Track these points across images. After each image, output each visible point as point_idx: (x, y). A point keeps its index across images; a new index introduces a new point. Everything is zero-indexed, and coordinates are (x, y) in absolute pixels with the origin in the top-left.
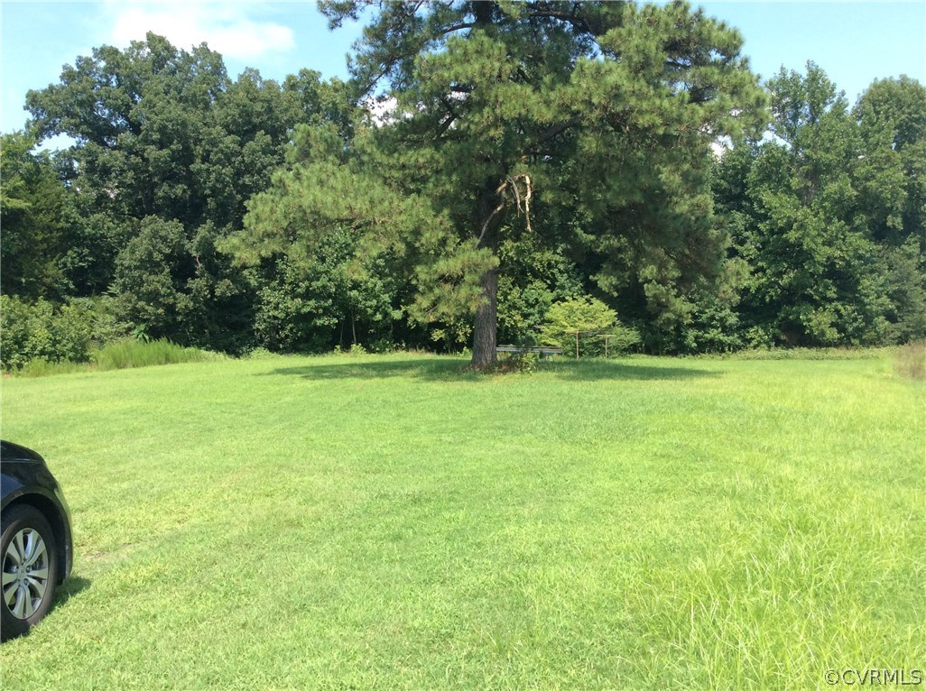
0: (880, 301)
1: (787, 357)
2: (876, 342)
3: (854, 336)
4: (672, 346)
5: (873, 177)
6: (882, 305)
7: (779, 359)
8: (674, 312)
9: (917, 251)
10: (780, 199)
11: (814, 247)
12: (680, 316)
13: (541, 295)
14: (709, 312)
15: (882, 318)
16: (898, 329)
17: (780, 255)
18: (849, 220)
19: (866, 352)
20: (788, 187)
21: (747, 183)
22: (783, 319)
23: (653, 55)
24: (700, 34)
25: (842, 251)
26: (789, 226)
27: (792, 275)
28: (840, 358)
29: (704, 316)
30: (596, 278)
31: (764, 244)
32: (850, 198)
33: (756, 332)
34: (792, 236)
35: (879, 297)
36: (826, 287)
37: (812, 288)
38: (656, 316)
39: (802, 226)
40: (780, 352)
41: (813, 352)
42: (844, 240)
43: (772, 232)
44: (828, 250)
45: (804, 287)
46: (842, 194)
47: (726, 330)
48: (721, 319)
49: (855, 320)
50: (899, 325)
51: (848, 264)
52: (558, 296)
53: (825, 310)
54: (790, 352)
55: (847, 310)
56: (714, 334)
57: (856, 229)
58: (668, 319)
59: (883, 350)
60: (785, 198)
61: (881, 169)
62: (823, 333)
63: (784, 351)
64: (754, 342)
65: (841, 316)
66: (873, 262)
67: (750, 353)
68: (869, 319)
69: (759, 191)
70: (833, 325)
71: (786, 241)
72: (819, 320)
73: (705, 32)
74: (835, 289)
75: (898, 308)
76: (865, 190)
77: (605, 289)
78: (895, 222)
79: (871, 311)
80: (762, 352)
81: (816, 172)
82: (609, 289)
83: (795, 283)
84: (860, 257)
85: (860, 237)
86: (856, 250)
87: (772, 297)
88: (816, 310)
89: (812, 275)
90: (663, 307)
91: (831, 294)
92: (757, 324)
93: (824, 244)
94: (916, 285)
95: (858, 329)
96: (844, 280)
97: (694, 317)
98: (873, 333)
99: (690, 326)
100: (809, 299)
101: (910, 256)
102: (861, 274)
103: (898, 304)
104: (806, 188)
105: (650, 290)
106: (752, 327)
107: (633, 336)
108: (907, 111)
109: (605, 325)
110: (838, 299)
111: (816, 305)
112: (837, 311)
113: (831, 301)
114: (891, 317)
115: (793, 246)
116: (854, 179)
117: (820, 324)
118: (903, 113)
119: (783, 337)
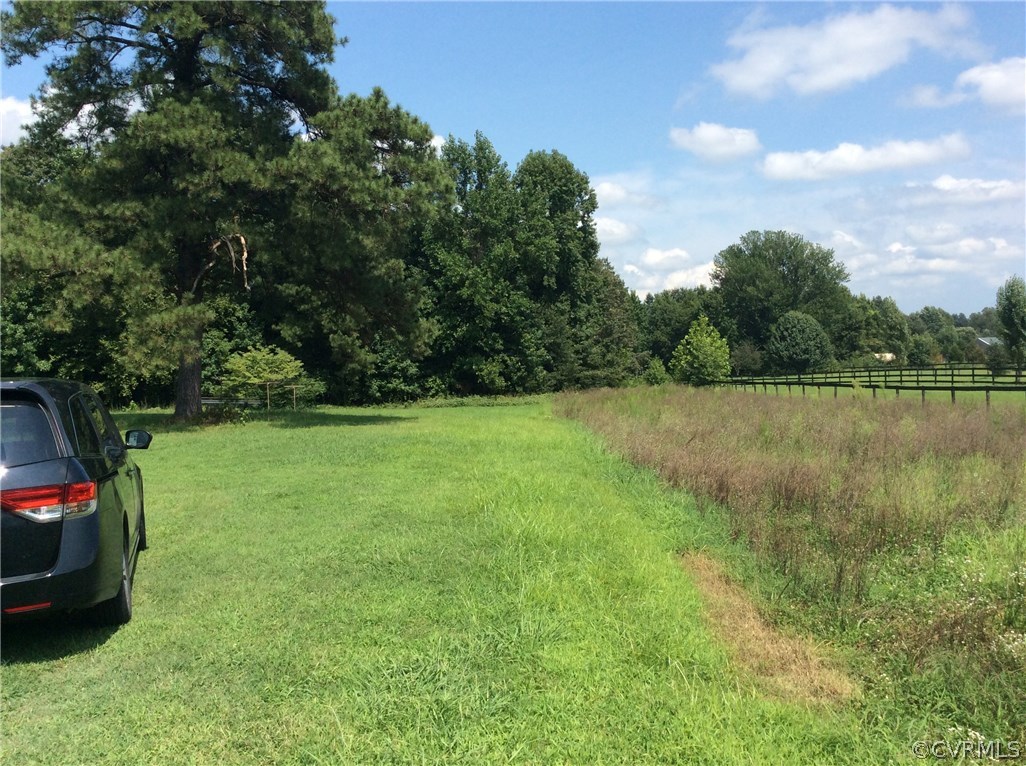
0: (539, 353)
1: (462, 404)
2: (536, 389)
3: (519, 384)
4: (357, 397)
5: (532, 243)
6: (540, 356)
7: (456, 406)
8: (359, 362)
9: (568, 308)
10: (453, 258)
11: (483, 303)
12: (365, 366)
13: (217, 344)
14: (392, 362)
15: (541, 367)
16: (555, 378)
17: (455, 309)
18: (512, 280)
19: (528, 398)
20: (460, 246)
21: (423, 240)
22: (458, 369)
23: (361, 143)
24: (398, 127)
25: (507, 307)
26: (462, 283)
27: (464, 328)
28: (507, 404)
29: (387, 366)
30: (278, 328)
31: (440, 299)
32: (513, 259)
33: (433, 382)
34: (465, 292)
35: (538, 349)
36: (495, 340)
37: (482, 340)
38: (341, 367)
39: (473, 284)
40: (455, 400)
41: (485, 400)
42: (508, 298)
43: (446, 288)
44: (495, 306)
45: (476, 339)
46: (507, 256)
47: (408, 380)
48: (403, 369)
49: (519, 370)
50: (555, 374)
51: (512, 320)
52: (237, 345)
53: (494, 360)
54: (465, 400)
55: (513, 360)
56: (396, 384)
57: (518, 288)
58: (353, 369)
59: (542, 396)
60: (458, 257)
61: (537, 236)
62: (492, 382)
63: (459, 399)
64: (433, 391)
65: (507, 366)
66: (533, 318)
67: (429, 401)
68: (530, 369)
69: (434, 249)
70: (501, 374)
71: (460, 297)
72: (489, 370)
73: (403, 126)
74: (501, 342)
75: (553, 358)
76: (526, 254)
77: (289, 339)
78: (550, 281)
79: (531, 361)
80: (440, 400)
81: (485, 234)
82: (293, 338)
83: (467, 336)
84: (521, 314)
85: (522, 296)
86: (518, 307)
87: (447, 348)
88: (486, 360)
89: (482, 328)
90: (348, 357)
91: (499, 346)
92: (435, 374)
93: (491, 300)
94: (568, 338)
95: (520, 378)
96: (509, 334)
97: (378, 367)
98: (534, 382)
99: (373, 376)
100: (479, 351)
101: (562, 313)
102: (523, 328)
103: (554, 355)
104: (476, 249)
105: (335, 340)
106: (431, 377)
107: (319, 387)
108: (558, 183)
109: (291, 376)
110: (504, 351)
111: (487, 356)
112: (504, 362)
113: (498, 352)
114: (548, 367)
115: (465, 301)
116: (516, 243)
117: (490, 373)
118: (555, 185)
119: (458, 386)
